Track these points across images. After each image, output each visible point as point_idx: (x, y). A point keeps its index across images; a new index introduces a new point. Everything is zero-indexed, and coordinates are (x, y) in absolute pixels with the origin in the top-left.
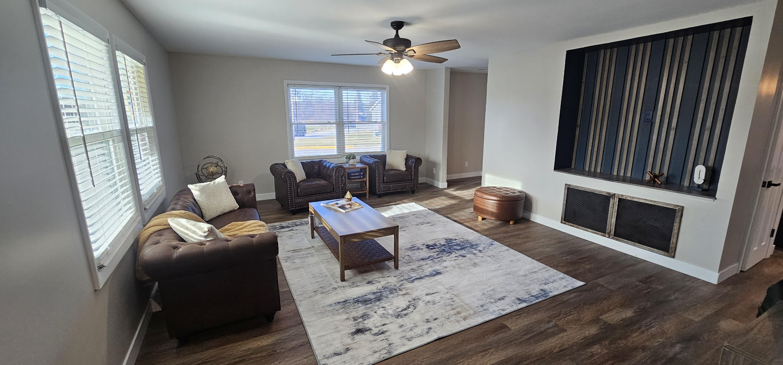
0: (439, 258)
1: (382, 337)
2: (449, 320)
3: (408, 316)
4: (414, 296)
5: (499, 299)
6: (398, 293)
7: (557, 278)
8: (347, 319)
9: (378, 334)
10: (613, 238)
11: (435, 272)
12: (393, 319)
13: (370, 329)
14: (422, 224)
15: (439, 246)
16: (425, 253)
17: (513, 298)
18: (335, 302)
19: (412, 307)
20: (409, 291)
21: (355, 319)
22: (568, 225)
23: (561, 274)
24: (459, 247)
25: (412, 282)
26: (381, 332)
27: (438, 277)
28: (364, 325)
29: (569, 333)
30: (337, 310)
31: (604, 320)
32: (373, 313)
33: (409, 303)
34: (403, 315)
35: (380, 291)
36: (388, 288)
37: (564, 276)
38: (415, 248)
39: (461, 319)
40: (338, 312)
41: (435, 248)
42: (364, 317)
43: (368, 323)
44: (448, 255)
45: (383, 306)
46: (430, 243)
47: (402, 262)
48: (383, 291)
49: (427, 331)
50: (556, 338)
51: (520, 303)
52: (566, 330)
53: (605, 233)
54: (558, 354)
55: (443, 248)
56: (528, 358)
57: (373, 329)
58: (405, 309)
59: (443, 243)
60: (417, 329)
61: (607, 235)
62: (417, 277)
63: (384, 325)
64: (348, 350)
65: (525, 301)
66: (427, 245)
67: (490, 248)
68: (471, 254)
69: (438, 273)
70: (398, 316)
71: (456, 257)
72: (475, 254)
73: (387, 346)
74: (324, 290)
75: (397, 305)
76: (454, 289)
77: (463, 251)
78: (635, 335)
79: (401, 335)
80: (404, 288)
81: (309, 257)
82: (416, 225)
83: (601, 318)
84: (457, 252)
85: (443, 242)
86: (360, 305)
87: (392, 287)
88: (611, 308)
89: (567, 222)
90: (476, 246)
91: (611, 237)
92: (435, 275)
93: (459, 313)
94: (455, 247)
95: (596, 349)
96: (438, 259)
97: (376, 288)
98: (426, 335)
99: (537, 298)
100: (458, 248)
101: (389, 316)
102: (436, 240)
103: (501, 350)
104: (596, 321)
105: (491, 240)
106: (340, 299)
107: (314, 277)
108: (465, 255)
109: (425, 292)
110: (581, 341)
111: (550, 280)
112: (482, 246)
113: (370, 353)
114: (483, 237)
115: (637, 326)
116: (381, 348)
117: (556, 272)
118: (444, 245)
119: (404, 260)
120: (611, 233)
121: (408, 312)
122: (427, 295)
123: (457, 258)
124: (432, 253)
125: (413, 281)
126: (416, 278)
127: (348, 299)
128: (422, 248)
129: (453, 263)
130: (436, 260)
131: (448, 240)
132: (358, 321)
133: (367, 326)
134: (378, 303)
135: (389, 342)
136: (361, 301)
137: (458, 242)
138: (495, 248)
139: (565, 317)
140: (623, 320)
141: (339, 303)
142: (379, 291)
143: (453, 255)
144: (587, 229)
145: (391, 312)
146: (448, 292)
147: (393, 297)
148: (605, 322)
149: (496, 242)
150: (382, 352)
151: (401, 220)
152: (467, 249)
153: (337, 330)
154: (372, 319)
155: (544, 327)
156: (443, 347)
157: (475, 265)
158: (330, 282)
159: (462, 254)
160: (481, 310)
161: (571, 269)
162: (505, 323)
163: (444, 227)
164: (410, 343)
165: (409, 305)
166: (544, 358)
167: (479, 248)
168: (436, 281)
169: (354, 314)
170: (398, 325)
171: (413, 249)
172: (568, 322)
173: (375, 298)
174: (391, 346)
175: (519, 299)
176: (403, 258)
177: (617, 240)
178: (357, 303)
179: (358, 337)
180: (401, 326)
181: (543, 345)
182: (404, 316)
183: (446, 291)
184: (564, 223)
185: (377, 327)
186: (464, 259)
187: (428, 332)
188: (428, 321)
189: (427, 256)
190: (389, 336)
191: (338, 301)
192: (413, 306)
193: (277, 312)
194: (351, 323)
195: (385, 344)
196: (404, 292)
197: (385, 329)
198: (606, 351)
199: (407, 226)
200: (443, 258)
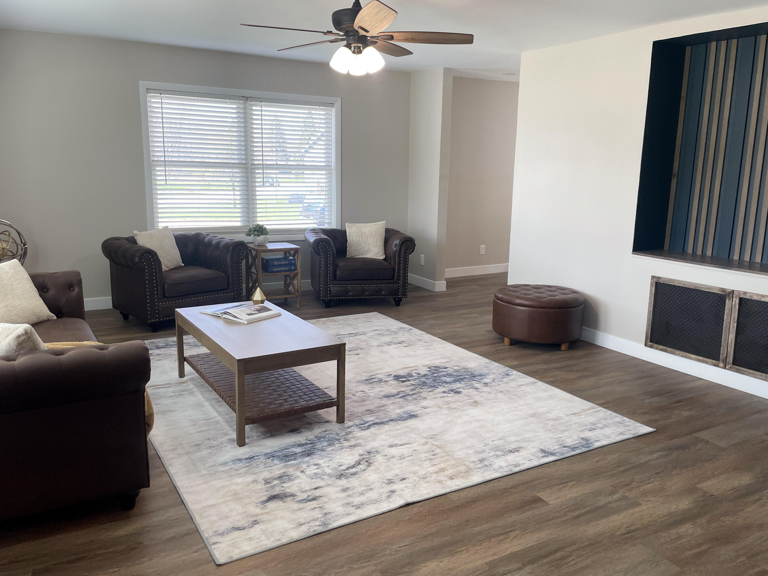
0: (414, 394)
1: (314, 504)
2: (426, 480)
3: (357, 476)
4: (368, 447)
5: (511, 451)
6: (342, 445)
7: (610, 422)
8: (255, 481)
9: (306, 501)
10: (730, 369)
11: (407, 415)
12: (332, 481)
13: (293, 495)
14: (389, 344)
15: (416, 377)
16: (392, 387)
17: (534, 450)
18: (233, 459)
19: (365, 462)
20: (361, 441)
21: (267, 482)
22: (657, 349)
23: (617, 417)
24: (452, 379)
25: (367, 429)
26: (311, 498)
27: (411, 423)
28: (282, 489)
29: (644, 508)
30: (237, 470)
31: (704, 489)
32: (298, 473)
33: (360, 458)
34: (349, 475)
35: (312, 442)
36: (326, 437)
37: (622, 419)
38: (374, 380)
39: (446, 479)
40: (239, 472)
41: (409, 381)
42: (283, 478)
43: (291, 487)
44: (430, 389)
45: (316, 462)
46: (402, 373)
47: (349, 400)
48: (316, 441)
49: (387, 495)
50: (623, 514)
51: (545, 456)
52: (640, 504)
53: (718, 359)
54: (624, 537)
55: (423, 379)
56: (573, 543)
57: (299, 494)
58: (353, 467)
59: (422, 373)
60: (371, 492)
61: (721, 364)
62: (377, 421)
63: (316, 489)
64: (255, 522)
65: (553, 454)
66: (395, 376)
67: (505, 380)
68: (471, 390)
69: (412, 416)
70: (340, 476)
71: (444, 392)
72: (477, 389)
73: (320, 516)
74: (213, 442)
75: (341, 461)
76: (438, 438)
77: (458, 385)
78: (750, 509)
79: (345, 501)
80: (354, 438)
81: (186, 396)
82: (378, 346)
83: (699, 486)
84: (447, 386)
85: (423, 371)
86: (276, 462)
87: (332, 436)
88: (716, 473)
89: (656, 343)
90: (480, 377)
91: (727, 367)
92: (406, 419)
93: (443, 470)
94: (444, 379)
95: (686, 529)
96: (414, 396)
97: (305, 439)
98: (387, 501)
99: (573, 449)
100: (448, 379)
101: (325, 477)
102: (410, 369)
103: (530, 532)
104: (691, 490)
105: (507, 368)
106: (242, 454)
107: (194, 425)
108: (460, 390)
109: (388, 443)
110: (663, 519)
111: (598, 425)
112: (490, 377)
113: (292, 526)
114: (493, 364)
115: (756, 497)
116: (310, 518)
117: (611, 414)
118: (425, 375)
119: (355, 398)
120: (728, 360)
121: (357, 470)
122: (391, 446)
123: (446, 394)
124: (404, 388)
125: (369, 427)
126: (373, 422)
127: (255, 455)
128: (388, 379)
129: (440, 401)
130: (409, 398)
131: (433, 368)
132: (273, 484)
133: (288, 490)
134: (307, 459)
135: (325, 511)
136: (278, 456)
137: (450, 371)
138: (512, 380)
139: (640, 486)
140: (734, 489)
141: (240, 460)
142: (309, 442)
143: (440, 389)
144: (688, 354)
145: (328, 471)
146: (426, 443)
147: (332, 450)
148: (705, 492)
149: (515, 372)
150: (311, 524)
151: (352, 338)
152: (464, 381)
153: (237, 497)
154: (296, 482)
155: (602, 501)
156: (434, 530)
157: (476, 403)
158: (225, 431)
159: (455, 388)
160: (480, 466)
161: (657, 417)
162: (539, 495)
163: (428, 349)
164: (359, 511)
165: (361, 460)
166: (600, 542)
167: (485, 380)
168: (407, 427)
169: (266, 474)
170: (340, 488)
171: (371, 381)
172: (645, 494)
173: (302, 452)
174: (328, 516)
175: (543, 451)
176: (353, 395)
177: (738, 371)
178: (272, 458)
179: (272, 505)
180: (345, 490)
181: (600, 525)
182: (351, 476)
183: (423, 441)
184: (651, 347)
185: (306, 491)
186: (457, 397)
187: (389, 497)
188: (390, 482)
189: (394, 391)
190: (326, 503)
191: (239, 457)
192: (367, 461)
193: (141, 490)
194: (260, 487)
195: (318, 514)
196: (353, 442)
197: (317, 495)
198: (700, 532)
199: (362, 348)
200: (422, 394)
